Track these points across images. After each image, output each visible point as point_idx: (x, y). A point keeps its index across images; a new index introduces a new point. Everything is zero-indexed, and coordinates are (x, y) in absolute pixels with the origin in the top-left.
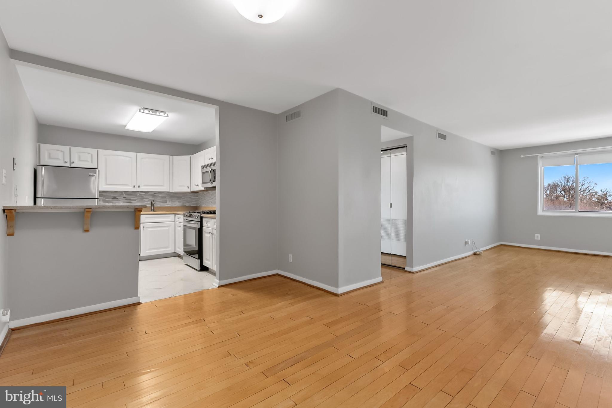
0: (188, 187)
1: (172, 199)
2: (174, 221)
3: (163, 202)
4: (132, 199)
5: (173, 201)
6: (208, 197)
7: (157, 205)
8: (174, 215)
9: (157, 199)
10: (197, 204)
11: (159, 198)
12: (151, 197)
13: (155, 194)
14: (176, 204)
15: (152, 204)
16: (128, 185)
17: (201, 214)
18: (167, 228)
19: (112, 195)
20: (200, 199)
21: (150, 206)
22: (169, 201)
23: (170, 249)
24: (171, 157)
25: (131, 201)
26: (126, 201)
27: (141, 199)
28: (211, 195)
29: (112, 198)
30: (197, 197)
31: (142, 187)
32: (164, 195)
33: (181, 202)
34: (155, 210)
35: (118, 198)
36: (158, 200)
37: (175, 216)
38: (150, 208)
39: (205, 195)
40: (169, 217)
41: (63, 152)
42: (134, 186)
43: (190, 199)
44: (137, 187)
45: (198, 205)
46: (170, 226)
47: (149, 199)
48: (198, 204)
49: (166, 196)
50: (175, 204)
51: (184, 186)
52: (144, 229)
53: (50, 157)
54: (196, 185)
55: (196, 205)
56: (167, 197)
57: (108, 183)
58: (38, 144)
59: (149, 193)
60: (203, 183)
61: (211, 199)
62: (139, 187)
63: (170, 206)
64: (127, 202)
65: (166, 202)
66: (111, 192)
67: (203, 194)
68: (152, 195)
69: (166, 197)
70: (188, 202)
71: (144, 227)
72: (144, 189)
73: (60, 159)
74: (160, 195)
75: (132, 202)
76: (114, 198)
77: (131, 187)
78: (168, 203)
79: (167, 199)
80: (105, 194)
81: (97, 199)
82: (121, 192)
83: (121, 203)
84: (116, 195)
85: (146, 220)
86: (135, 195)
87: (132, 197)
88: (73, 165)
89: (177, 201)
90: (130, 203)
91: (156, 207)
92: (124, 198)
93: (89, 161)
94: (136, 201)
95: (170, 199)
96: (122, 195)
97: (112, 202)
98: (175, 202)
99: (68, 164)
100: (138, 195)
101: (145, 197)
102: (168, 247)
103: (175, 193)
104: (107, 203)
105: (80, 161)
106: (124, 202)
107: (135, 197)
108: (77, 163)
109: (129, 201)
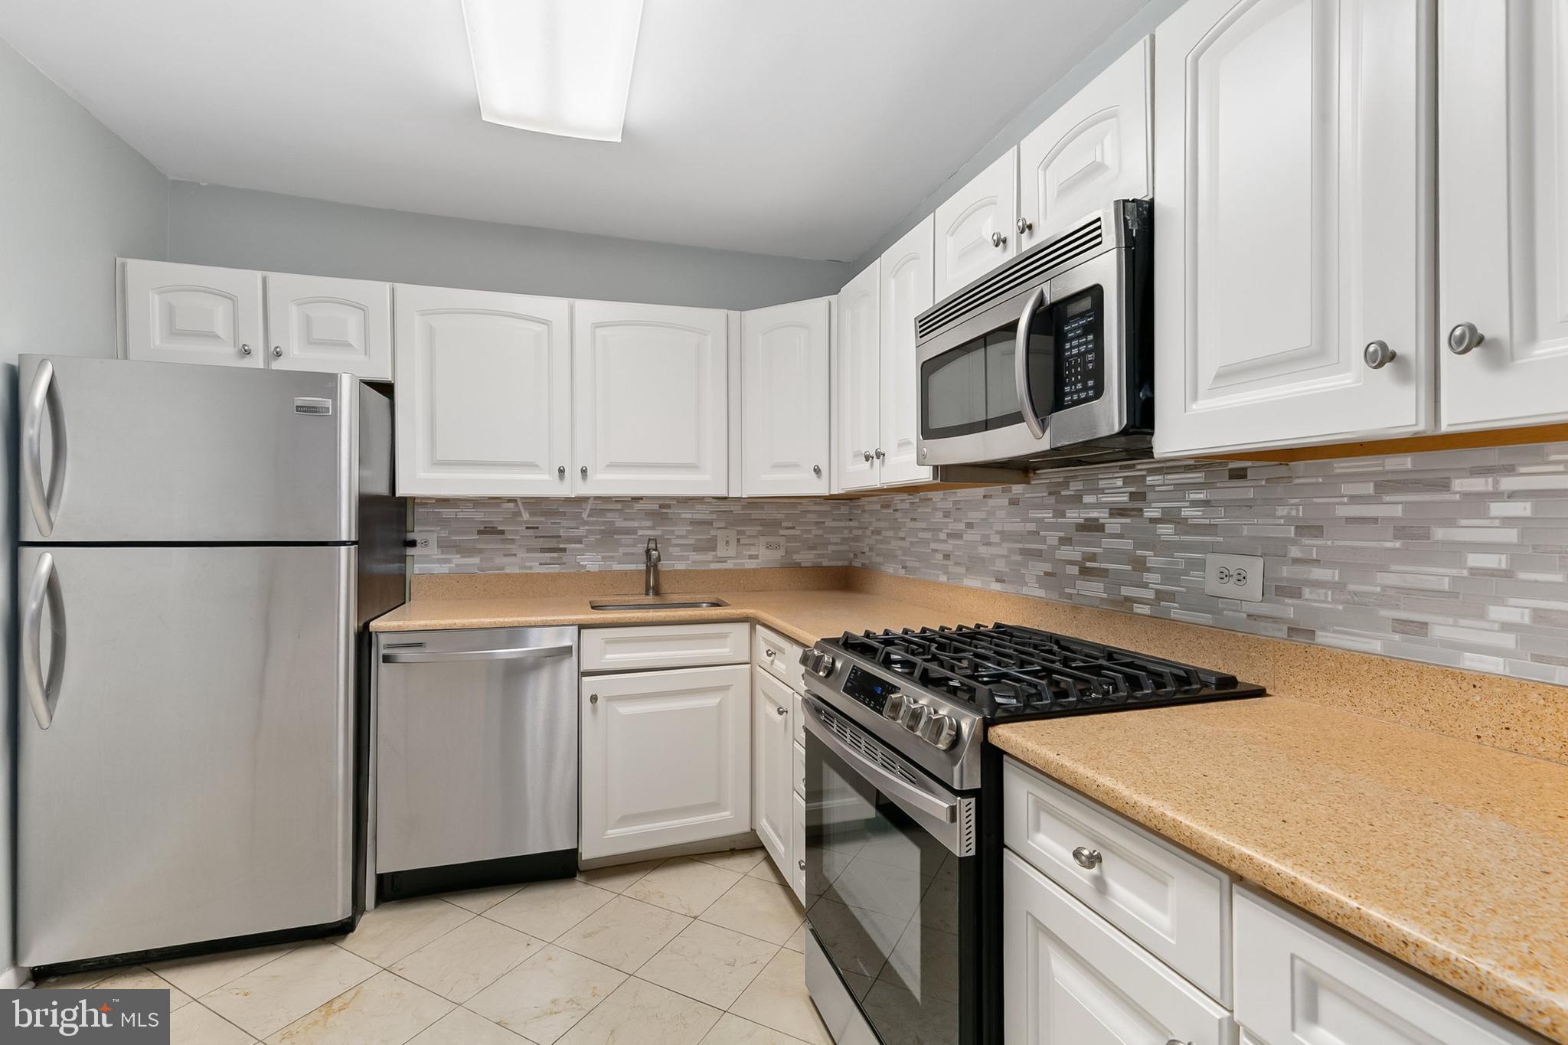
0: (817, 471)
1: (739, 533)
2: (746, 659)
3: (697, 549)
4: (564, 533)
5: (742, 542)
6: (923, 525)
7: (676, 561)
8: (746, 627)
9: (673, 531)
10: (851, 555)
11: (681, 530)
12: (648, 524)
13: (663, 508)
14: (756, 557)
15: (652, 565)
16: (531, 466)
17: (987, 724)
18: (712, 701)
19: (479, 515)
20: (869, 533)
21: (643, 567)
22: (727, 542)
23: (726, 814)
24: (734, 315)
25: (562, 546)
26: (539, 542)
27: (602, 532)
28: (947, 515)
29: (480, 532)
30: (852, 524)
31: (600, 477)
32: (700, 513)
33: (778, 547)
34: (665, 586)
35: (502, 532)
36: (679, 537)
37: (753, 629)
38: (644, 576)
39: (898, 515)
40: (724, 636)
41: (229, 297)
42: (562, 471)
43: (820, 532)
44: (573, 474)
45: (857, 563)
46: (727, 688)
47: (640, 532)
48: (855, 555)
49: (714, 516)
50: (751, 557)
51: (795, 466)
52: (594, 711)
53: (173, 331)
54: (867, 458)
55: (846, 563)
56: (716, 525)
57: (440, 457)
58: (119, 260)
59: (638, 506)
60: (928, 432)
61: (943, 536)
62: (584, 472)
63: (729, 565)
64: (543, 550)
65: (714, 549)
66: (477, 502)
67: (887, 506)
68: (650, 514)
69: (710, 523)
70: (812, 548)
71: (594, 699)
72: (605, 483)
73: (218, 337)
74: (687, 515)
75: (564, 550)
76: (489, 531)
77: (546, 477)
78: (721, 552)
79: (713, 533)
80: (447, 512)
81: (344, 543)
82: (512, 500)
83: (515, 555)
84: (495, 517)
85: (608, 656)
86: (577, 516)
87: (565, 523)
88: (277, 365)
89: (763, 540)
90: (555, 555)
91: (670, 571)
92: (527, 528)
93: (353, 344)
94: (581, 543)
95: (732, 534)
96: (518, 514)
97: (480, 551)
98: (754, 545)
99: (257, 361)
100: (585, 515)
101: (620, 523)
102: (714, 806)
103: (750, 500)
104: (457, 553)
105: (311, 342)
106: (530, 550)
107: (573, 524)
108: (299, 358)
109: (552, 544)
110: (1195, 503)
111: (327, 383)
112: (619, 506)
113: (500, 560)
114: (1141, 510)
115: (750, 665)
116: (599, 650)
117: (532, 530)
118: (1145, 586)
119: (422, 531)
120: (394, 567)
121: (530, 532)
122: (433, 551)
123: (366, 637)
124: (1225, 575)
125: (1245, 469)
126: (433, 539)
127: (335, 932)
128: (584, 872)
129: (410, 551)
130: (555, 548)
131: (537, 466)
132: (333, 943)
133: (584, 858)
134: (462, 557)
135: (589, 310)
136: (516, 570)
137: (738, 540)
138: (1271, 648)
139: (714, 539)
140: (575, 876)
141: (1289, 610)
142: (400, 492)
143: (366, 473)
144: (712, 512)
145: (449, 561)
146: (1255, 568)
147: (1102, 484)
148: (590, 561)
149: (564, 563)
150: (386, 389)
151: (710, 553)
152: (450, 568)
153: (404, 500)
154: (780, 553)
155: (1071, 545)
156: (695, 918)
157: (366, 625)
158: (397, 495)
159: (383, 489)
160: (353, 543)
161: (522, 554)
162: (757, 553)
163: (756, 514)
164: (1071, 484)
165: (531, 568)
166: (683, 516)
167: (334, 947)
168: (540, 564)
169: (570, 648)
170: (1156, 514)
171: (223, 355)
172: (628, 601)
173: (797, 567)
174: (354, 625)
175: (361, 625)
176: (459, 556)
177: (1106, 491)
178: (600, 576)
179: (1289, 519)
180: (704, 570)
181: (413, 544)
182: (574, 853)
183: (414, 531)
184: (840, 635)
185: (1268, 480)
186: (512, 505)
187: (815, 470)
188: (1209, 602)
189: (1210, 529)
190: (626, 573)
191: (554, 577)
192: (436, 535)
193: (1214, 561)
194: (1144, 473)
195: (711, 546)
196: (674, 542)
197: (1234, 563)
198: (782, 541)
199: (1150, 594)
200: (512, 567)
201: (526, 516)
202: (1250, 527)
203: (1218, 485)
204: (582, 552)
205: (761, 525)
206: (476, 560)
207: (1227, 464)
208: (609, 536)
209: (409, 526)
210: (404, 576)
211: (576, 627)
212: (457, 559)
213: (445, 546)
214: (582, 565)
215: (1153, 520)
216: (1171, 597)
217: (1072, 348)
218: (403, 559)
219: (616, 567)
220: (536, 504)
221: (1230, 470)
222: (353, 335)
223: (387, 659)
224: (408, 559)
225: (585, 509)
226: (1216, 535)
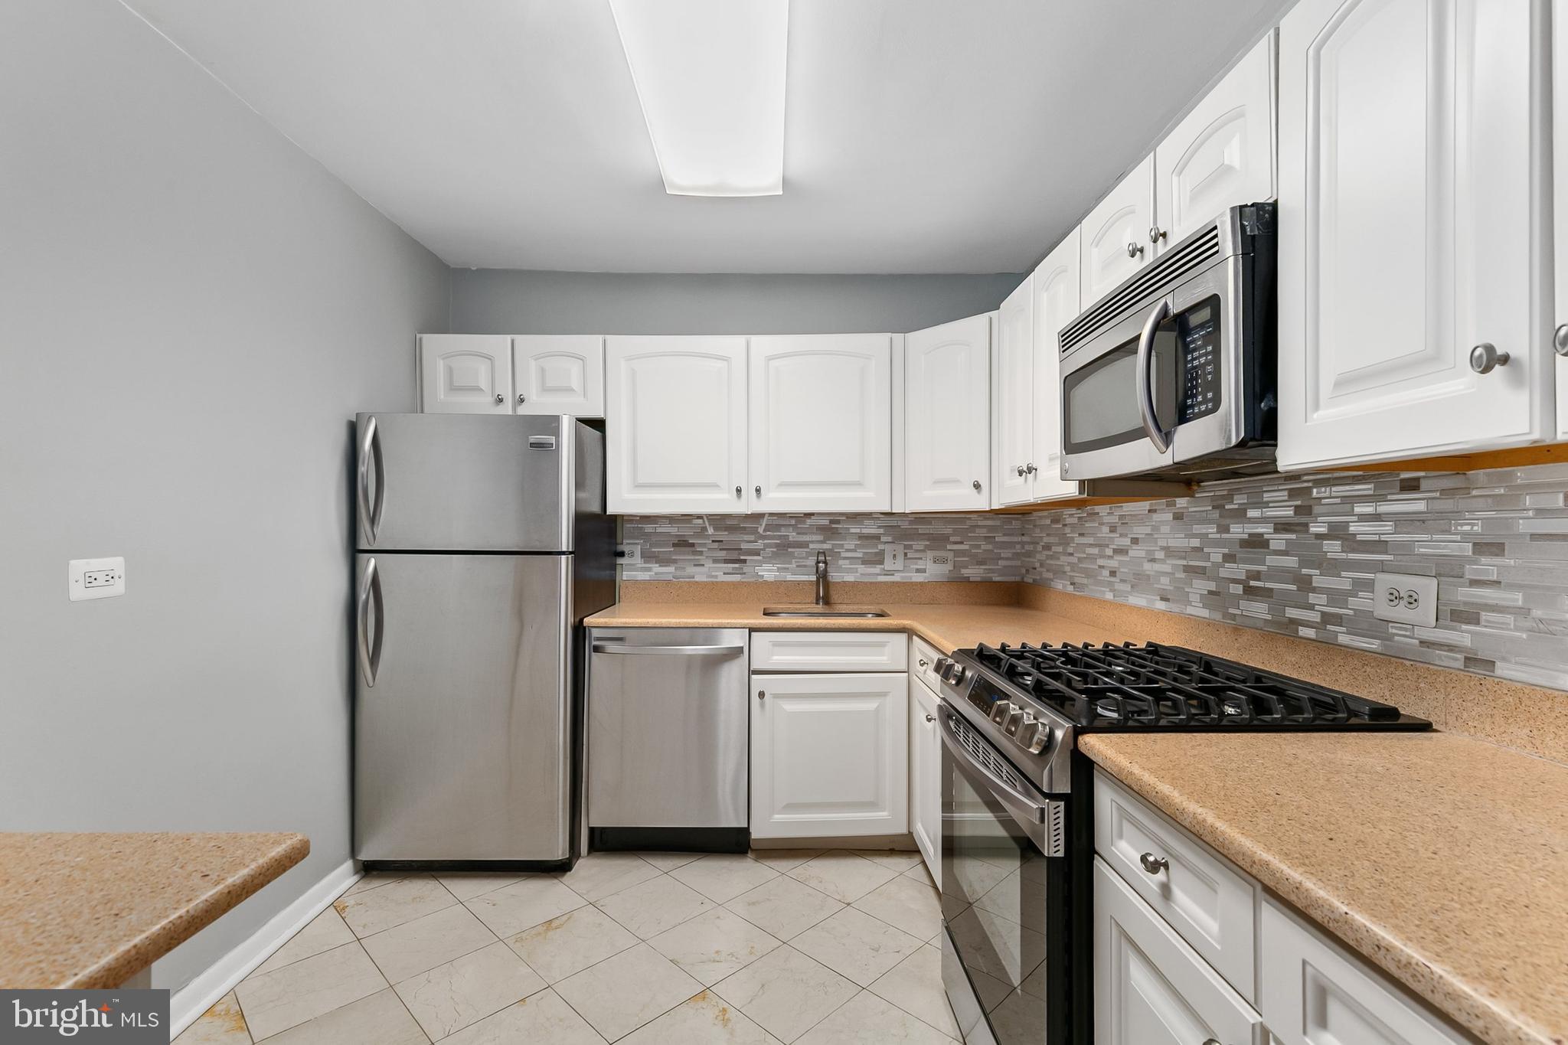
0: (977, 486)
1: (906, 547)
2: (904, 667)
3: (865, 562)
4: (744, 546)
5: (908, 556)
6: (1091, 540)
7: (845, 573)
8: (904, 637)
9: (842, 546)
10: (1024, 571)
11: (850, 544)
12: (820, 538)
13: (833, 524)
14: (924, 571)
15: (823, 577)
16: (714, 486)
17: (1077, 732)
18: (871, 705)
19: (673, 530)
20: (1040, 548)
21: (814, 578)
22: (895, 556)
23: (883, 814)
24: (898, 337)
25: (742, 558)
26: (723, 554)
27: (777, 546)
28: (1113, 529)
29: (674, 545)
30: (1025, 539)
31: (772, 495)
32: (870, 529)
33: (944, 561)
34: (835, 597)
35: (693, 545)
36: (848, 550)
37: (910, 639)
38: (815, 586)
39: (1067, 530)
40: (882, 645)
41: (490, 358)
42: (739, 491)
43: (990, 547)
44: (749, 493)
45: (1029, 579)
46: (884, 694)
47: (811, 546)
48: (1027, 571)
49: (881, 531)
50: (918, 571)
51: (956, 481)
52: (762, 706)
53: (453, 388)
54: (1021, 473)
55: (1018, 579)
56: (884, 539)
57: (641, 480)
58: (418, 336)
59: (809, 521)
60: (1071, 447)
61: (1109, 552)
62: (758, 491)
63: (897, 578)
64: (727, 561)
65: (881, 562)
66: (671, 519)
67: (1055, 521)
68: (822, 529)
69: (877, 537)
70: (981, 563)
71: (762, 695)
72: (776, 501)
73: (482, 389)
74: (855, 529)
75: (744, 561)
76: (682, 544)
77: (726, 496)
78: (889, 565)
79: (881, 547)
80: (649, 528)
81: (563, 553)
82: (700, 517)
83: (703, 565)
84: (686, 531)
85: (775, 658)
86: (755, 531)
87: (746, 537)
88: (523, 410)
89: (930, 554)
90: (737, 565)
91: (839, 583)
92: (713, 541)
93: (576, 390)
94: (759, 555)
95: (899, 549)
96: (704, 529)
97: (675, 561)
98: (921, 559)
99: (507, 409)
100: (761, 530)
101: (793, 536)
102: (873, 805)
103: (918, 516)
104: (656, 563)
105: (545, 389)
106: (715, 561)
107: (752, 538)
108: (537, 405)
109: (734, 555)
110: (1363, 518)
111: (551, 424)
112: (793, 522)
113: (691, 570)
114: (1306, 525)
115: (907, 674)
116: (768, 651)
117: (717, 543)
118: (1311, 607)
119: (629, 544)
120: (605, 574)
121: (716, 545)
122: (637, 560)
123: (582, 630)
124: (1395, 597)
125: (1418, 479)
126: (638, 550)
127: (557, 869)
128: (752, 850)
129: (620, 561)
130: (736, 558)
131: (718, 486)
132: (556, 878)
133: (753, 836)
134: (660, 566)
135: (764, 344)
136: (705, 579)
137: (906, 554)
138: (1441, 679)
139: (882, 553)
140: (747, 853)
141: (1463, 636)
142: (610, 511)
143: (582, 495)
144: (879, 527)
145: (649, 569)
146: (1427, 588)
147: (1267, 497)
148: (769, 572)
149: (745, 573)
150: (599, 424)
151: (877, 566)
152: (650, 576)
153: (614, 518)
154: (949, 567)
155: (1235, 563)
156: (848, 904)
157: (581, 621)
158: (608, 513)
159: (595, 508)
160: (571, 553)
161: (709, 564)
162: (924, 567)
163: (922, 529)
164: (1235, 497)
165: (716, 576)
166: (852, 531)
167: (556, 881)
168: (724, 574)
169: (742, 648)
170: (1323, 530)
171: (483, 404)
172: (800, 609)
173: (966, 581)
174: (571, 620)
175: (577, 620)
176: (657, 565)
177: (1271, 505)
178: (777, 584)
179: (1466, 537)
180: (871, 583)
181: (622, 554)
182: (745, 832)
183: (622, 544)
184: (975, 647)
185: (1443, 491)
186: (700, 521)
187: (974, 486)
188: (1377, 627)
189: (1380, 546)
190: (799, 583)
191: (735, 585)
192: (639, 547)
193: (1385, 581)
194: (1310, 484)
195: (878, 559)
196: (844, 555)
197: (1405, 583)
198: (950, 555)
199: (1314, 616)
200: (700, 575)
201: (710, 531)
202: (1427, 544)
203: (1389, 497)
204: (760, 564)
205: (928, 540)
206: (671, 569)
207: (1399, 475)
208: (784, 549)
209: (619, 540)
210: (614, 581)
211: (747, 630)
212: (656, 568)
213: (647, 557)
214: (760, 576)
215: (1320, 537)
216: (1338, 620)
217: (1194, 359)
218: (613, 567)
219: (790, 577)
220: (721, 521)
221: (1402, 481)
222: (575, 383)
223: (597, 649)
224: (618, 567)
225: (761, 525)
226: (1386, 553)
